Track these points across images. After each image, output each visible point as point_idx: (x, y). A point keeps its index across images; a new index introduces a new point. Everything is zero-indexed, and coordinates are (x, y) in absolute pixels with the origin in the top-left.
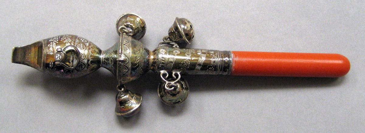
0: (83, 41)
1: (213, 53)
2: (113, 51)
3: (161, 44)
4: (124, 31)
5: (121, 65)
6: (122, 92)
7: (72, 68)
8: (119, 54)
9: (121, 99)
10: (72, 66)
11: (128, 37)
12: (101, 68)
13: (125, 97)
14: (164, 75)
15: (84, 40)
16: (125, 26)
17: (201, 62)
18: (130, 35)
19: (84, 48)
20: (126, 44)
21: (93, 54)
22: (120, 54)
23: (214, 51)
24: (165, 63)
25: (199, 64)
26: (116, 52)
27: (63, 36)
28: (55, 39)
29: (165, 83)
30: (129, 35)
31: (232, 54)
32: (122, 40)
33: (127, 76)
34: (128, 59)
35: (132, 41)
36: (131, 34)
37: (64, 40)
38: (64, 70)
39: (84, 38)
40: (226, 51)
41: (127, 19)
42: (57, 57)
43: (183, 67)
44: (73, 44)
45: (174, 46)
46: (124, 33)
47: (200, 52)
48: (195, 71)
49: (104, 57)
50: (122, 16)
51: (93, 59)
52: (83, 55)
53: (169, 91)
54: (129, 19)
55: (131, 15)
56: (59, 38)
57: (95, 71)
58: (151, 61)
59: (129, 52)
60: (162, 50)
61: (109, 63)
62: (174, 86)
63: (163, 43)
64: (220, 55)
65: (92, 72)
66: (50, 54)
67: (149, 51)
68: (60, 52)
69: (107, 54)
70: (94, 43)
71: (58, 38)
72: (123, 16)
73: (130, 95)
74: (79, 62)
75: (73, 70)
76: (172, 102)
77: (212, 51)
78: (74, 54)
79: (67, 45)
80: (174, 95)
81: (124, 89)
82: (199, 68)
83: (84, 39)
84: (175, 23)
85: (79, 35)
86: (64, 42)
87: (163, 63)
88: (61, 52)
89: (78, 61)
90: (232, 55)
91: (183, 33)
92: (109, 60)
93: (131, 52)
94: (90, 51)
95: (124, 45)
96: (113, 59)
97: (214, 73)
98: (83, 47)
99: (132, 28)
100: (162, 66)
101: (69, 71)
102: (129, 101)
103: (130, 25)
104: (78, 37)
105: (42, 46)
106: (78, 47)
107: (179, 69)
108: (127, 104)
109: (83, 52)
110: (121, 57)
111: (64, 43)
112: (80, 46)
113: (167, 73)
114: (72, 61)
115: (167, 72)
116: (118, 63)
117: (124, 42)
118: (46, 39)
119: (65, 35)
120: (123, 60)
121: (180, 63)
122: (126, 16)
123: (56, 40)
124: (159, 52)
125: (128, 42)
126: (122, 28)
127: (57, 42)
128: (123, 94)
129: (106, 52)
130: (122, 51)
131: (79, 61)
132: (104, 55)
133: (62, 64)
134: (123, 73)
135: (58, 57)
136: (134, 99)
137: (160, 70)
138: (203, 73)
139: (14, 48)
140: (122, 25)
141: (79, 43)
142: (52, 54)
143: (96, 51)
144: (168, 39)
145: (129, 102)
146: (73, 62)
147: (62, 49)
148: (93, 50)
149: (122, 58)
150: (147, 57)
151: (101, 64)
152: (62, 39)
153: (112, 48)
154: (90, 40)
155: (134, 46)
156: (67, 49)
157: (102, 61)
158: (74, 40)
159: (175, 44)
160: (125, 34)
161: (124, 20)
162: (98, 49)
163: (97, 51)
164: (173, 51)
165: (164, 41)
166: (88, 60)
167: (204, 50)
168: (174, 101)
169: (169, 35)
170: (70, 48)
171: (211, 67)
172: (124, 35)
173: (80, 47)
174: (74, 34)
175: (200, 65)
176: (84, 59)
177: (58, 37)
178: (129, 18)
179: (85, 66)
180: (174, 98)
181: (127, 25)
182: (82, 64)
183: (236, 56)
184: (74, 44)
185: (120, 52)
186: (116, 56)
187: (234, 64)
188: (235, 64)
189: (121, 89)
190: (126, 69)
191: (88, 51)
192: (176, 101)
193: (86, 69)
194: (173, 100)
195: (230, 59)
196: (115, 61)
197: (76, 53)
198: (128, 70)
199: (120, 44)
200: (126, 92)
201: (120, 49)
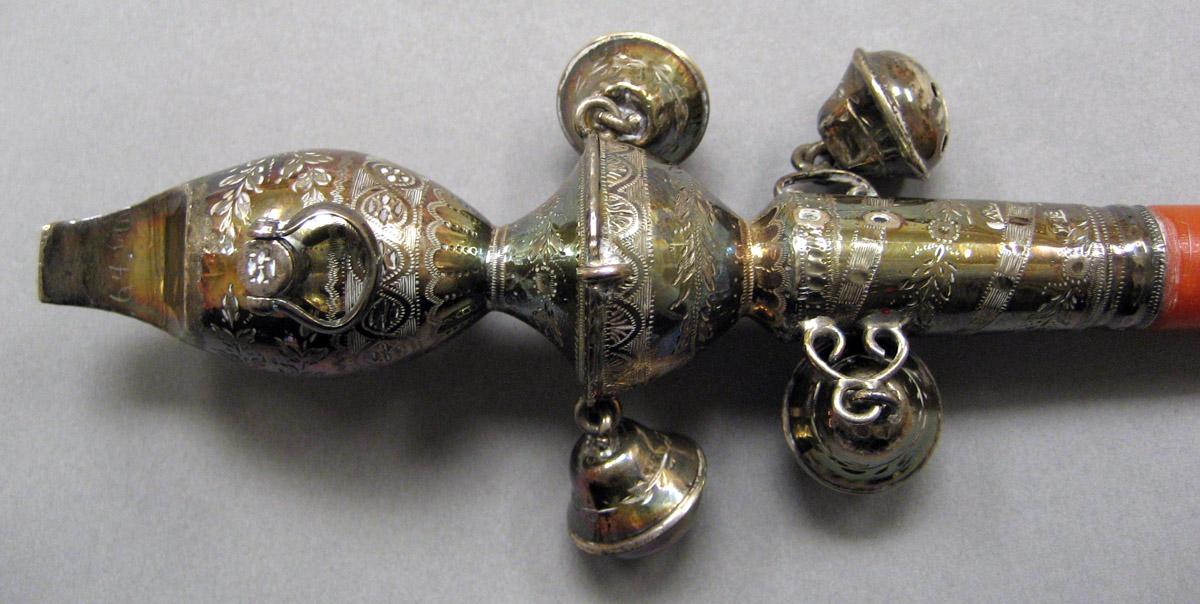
0: (392, 179)
1: (1064, 217)
2: (555, 226)
3: (787, 183)
4: (601, 121)
5: (598, 300)
6: (606, 435)
7: (338, 323)
8: (589, 239)
9: (598, 469)
10: (339, 315)
11: (627, 148)
12: (492, 313)
13: (617, 460)
14: (824, 344)
15: (399, 176)
16: (606, 95)
17: (1013, 269)
18: (632, 142)
19: (397, 218)
20: (622, 185)
21: (447, 247)
22: (593, 244)
23: (1067, 209)
24: (825, 282)
25: (1000, 278)
26: (569, 233)
27: (290, 156)
28: (247, 176)
29: (834, 387)
30: (627, 142)
31: (1161, 219)
32: (599, 168)
33: (633, 356)
34: (636, 269)
35: (650, 171)
36: (637, 137)
37: (295, 177)
38: (297, 336)
39: (399, 162)
40: (1124, 208)
41: (611, 63)
42: (252, 269)
43: (918, 298)
44: (338, 199)
45: (854, 192)
46: (603, 131)
47: (999, 215)
48: (979, 314)
49: (505, 260)
50: (586, 51)
51: (447, 270)
52: (394, 251)
53: (848, 424)
54: (625, 62)
55: (636, 42)
56: (266, 170)
57: (459, 332)
58: (751, 272)
59: (637, 229)
60: (809, 211)
61: (534, 291)
62: (878, 401)
63: (796, 179)
64: (1101, 231)
65: (445, 336)
66: (224, 251)
67: (736, 220)
68: (269, 239)
69: (519, 244)
70: (455, 191)
71: (261, 169)
72: (591, 51)
73: (644, 448)
74: (373, 295)
75: (344, 334)
76: (859, 476)
77: (1056, 208)
78: (348, 249)
79: (307, 201)
80: (876, 445)
81: (613, 420)
82: (1002, 298)
83: (397, 171)
84: (854, 75)
85: (374, 152)
86: (294, 188)
87: (816, 281)
88: (275, 242)
89: (365, 289)
90: (1161, 225)
91: (903, 123)
92: (534, 273)
93: (650, 229)
94: (432, 229)
95: (613, 190)
96: (550, 265)
97: (1074, 322)
98: (393, 211)
99: (640, 106)
100: (815, 296)
101: (323, 343)
102: (641, 479)
103: (632, 92)
104: (369, 159)
105: (180, 215)
106: (366, 209)
107: (896, 307)
108: (632, 495)
109: (395, 234)
110: (598, 257)
111: (296, 194)
112: (375, 204)
113: (836, 330)
114: (340, 288)
115: (839, 325)
116: (581, 290)
117: (613, 177)
118: (206, 177)
119: (301, 153)
120: (611, 276)
121: (908, 281)
122: (605, 52)
123: (253, 179)
124: (791, 225)
125: (632, 178)
126: (593, 108)
127: (258, 191)
128: (608, 444)
129: (517, 233)
130: (600, 224)
131: (376, 287)
132: (506, 249)
133: (281, 307)
134: (612, 342)
135: (262, 271)
136: (666, 466)
137: (803, 318)
138: (1018, 323)
139: (47, 227)
140: (588, 94)
141: (375, 190)
142: (232, 250)
143: (460, 230)
144: (818, 159)
145: (640, 484)
146: (342, 295)
147: (281, 225)
148: (449, 225)
149: (608, 262)
150: (730, 249)
151: (489, 296)
152: (282, 172)
153: (545, 210)
154: (429, 174)
155: (661, 196)
156: (309, 226)
157: (498, 283)
158: (344, 175)
159: (854, 182)
160: (608, 135)
161: (597, 68)
162: (474, 217)
163: (468, 227)
164: (867, 218)
165: (800, 169)
166: (423, 282)
167: (1014, 204)
168: (870, 474)
169: (824, 137)
170: (323, 219)
171: (1062, 292)
172: (606, 141)
173: (379, 209)
174: (346, 147)
175: (1005, 283)
176: (402, 273)
177: (266, 164)
178: (623, 57)
179: (408, 310)
180: (875, 461)
181: (618, 89)
182: (391, 302)
183: (1181, 232)
184: (347, 195)
185: (593, 232)
186: (569, 251)
187: (1176, 270)
188: (1182, 272)
189: (597, 421)
190: (629, 323)
191: (423, 231)
192: (885, 469)
193: (412, 323)
194: (867, 467)
195: (1158, 248)
196: (567, 280)
197: (354, 243)
198: (638, 327)
199: (593, 188)
200: (624, 432)
201: (593, 215)
